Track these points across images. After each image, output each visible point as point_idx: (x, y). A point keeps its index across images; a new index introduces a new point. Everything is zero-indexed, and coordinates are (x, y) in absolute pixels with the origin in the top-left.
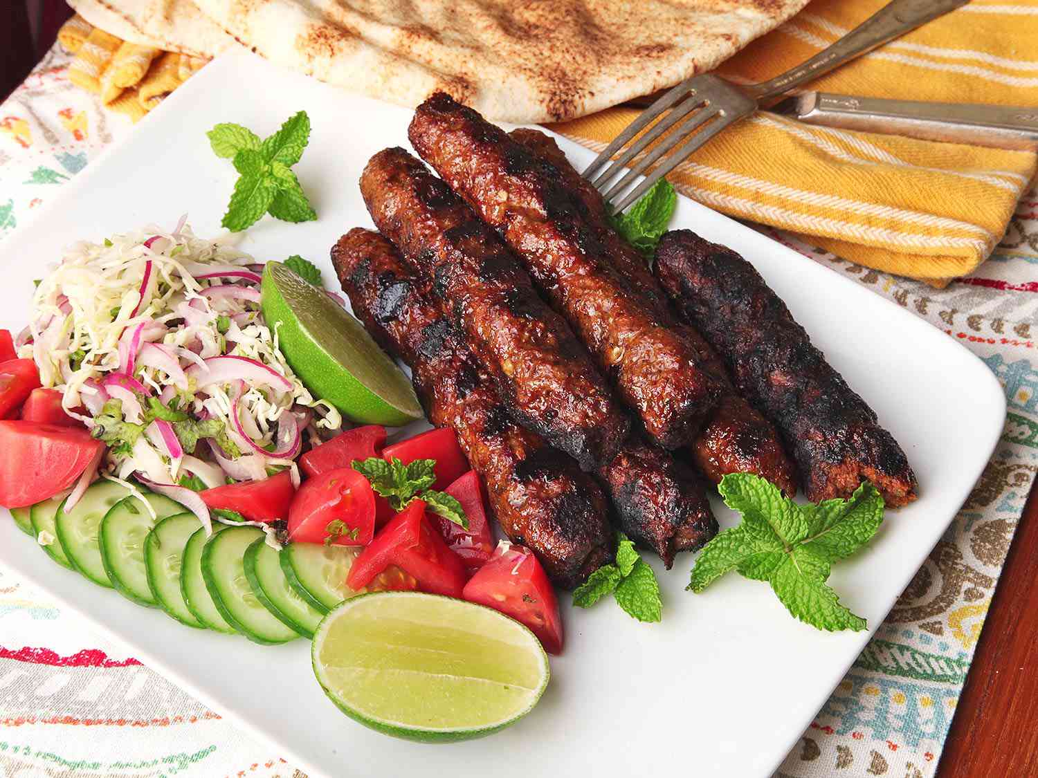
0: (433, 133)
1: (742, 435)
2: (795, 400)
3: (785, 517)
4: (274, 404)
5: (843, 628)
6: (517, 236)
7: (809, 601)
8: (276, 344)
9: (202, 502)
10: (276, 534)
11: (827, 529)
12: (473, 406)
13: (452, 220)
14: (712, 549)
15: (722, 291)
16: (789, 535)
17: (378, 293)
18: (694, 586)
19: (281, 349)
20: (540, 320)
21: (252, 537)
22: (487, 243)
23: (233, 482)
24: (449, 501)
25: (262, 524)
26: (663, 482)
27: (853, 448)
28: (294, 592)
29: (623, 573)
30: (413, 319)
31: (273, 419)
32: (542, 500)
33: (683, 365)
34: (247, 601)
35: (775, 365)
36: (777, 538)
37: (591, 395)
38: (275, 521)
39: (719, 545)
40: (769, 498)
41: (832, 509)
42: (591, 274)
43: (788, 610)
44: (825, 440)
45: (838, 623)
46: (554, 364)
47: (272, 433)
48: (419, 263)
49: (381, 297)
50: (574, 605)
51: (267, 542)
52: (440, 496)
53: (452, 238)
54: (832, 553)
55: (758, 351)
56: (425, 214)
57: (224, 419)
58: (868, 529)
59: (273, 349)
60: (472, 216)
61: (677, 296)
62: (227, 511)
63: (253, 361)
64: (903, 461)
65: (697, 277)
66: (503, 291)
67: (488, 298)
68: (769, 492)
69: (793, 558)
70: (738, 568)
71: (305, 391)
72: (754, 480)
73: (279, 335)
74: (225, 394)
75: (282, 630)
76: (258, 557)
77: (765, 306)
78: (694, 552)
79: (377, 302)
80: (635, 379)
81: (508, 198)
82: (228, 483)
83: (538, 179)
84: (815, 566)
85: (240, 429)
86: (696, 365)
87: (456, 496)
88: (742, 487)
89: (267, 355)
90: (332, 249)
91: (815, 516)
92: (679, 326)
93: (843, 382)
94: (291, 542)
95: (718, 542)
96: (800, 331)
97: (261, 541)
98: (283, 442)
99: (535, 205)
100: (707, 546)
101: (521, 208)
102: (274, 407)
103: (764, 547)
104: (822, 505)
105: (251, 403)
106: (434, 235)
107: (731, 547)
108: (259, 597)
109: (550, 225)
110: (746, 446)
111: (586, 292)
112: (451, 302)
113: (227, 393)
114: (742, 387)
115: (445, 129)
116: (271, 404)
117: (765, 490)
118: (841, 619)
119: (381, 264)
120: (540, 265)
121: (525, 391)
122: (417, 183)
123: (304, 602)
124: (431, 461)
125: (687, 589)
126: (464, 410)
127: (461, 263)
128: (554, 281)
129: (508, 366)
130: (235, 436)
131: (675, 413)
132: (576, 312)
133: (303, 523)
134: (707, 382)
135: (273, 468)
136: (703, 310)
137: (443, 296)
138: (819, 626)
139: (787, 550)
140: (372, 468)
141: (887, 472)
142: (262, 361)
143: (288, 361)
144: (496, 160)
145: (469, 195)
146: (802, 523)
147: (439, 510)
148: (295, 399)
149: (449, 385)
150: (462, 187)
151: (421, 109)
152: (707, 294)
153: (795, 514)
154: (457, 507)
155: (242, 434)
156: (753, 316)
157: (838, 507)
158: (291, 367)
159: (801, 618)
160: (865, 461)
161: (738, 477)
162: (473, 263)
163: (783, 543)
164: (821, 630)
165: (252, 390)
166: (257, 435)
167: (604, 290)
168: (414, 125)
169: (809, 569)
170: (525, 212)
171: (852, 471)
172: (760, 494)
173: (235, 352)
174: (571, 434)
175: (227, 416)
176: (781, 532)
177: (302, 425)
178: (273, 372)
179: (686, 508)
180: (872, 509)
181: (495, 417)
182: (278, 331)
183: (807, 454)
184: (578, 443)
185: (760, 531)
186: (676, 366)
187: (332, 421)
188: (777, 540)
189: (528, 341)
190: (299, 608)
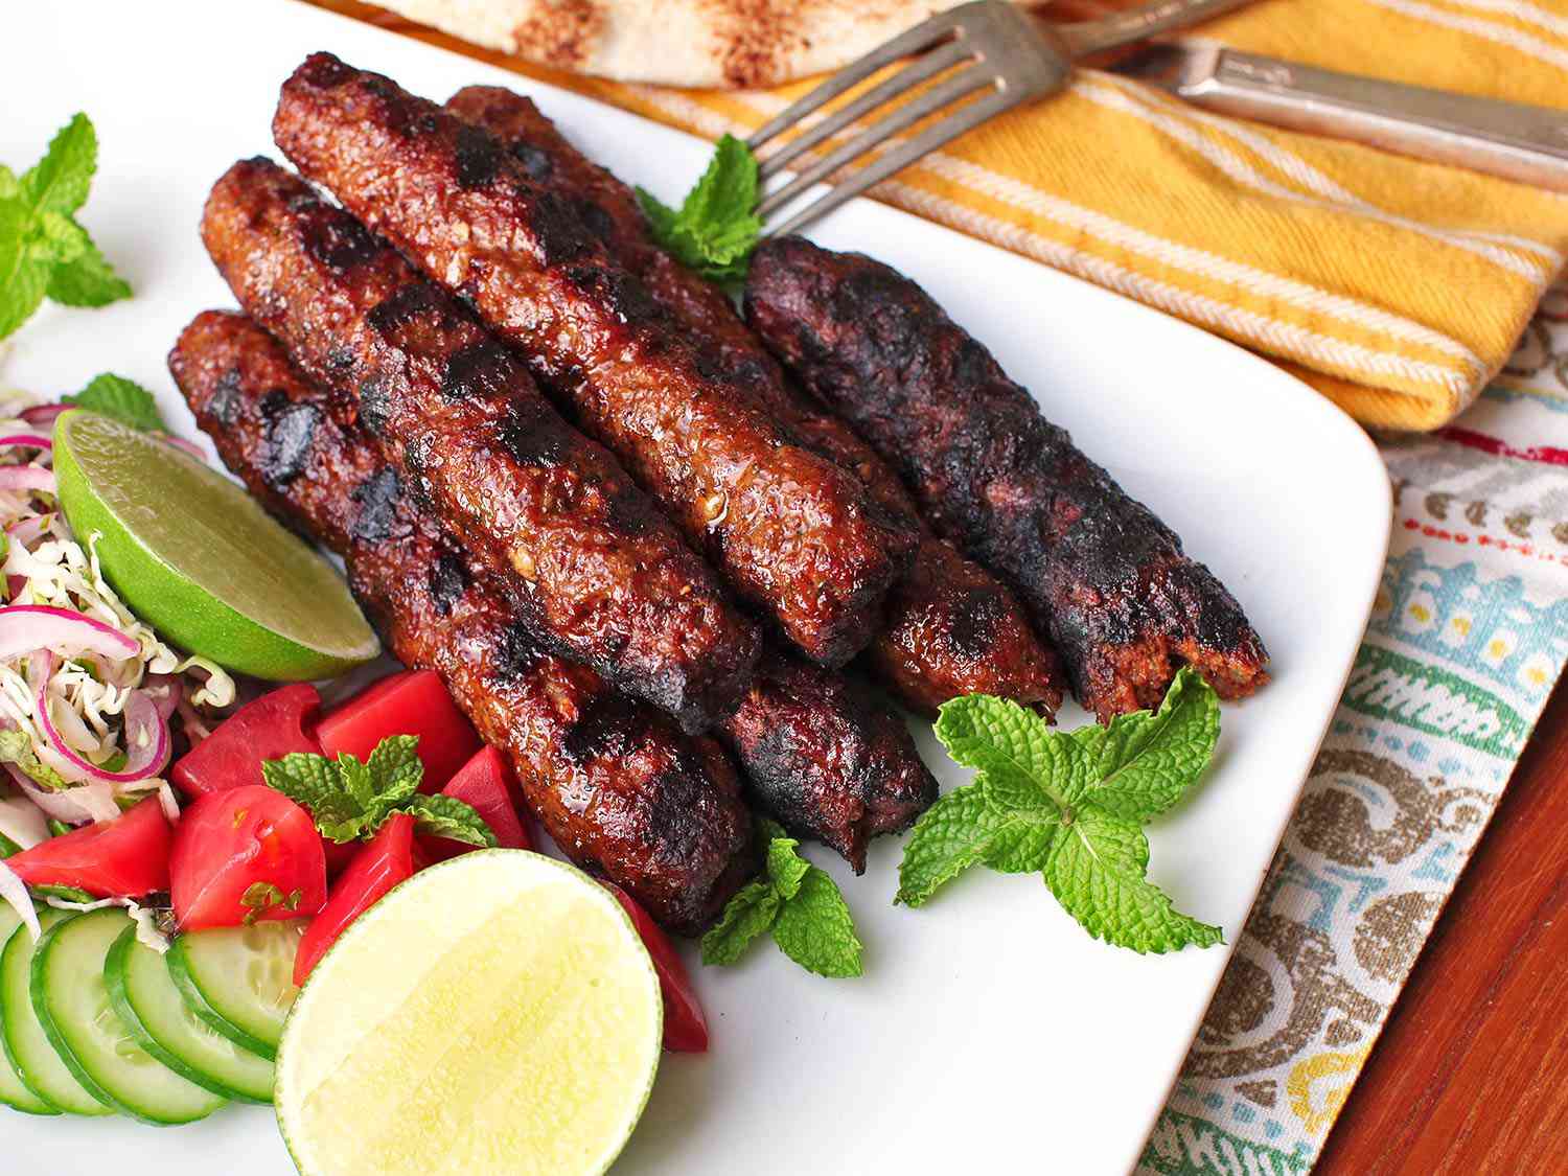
0: (317, 129)
1: (957, 616)
2: (1036, 534)
3: (1058, 763)
4: (110, 686)
5: (1181, 944)
6: (498, 303)
7: (1117, 908)
8: (97, 572)
9: (14, 875)
10: (153, 917)
11: (1127, 762)
12: (465, 628)
13: (377, 288)
14: (931, 826)
15: (876, 344)
16: (1068, 791)
17: (263, 432)
18: (909, 895)
19: (108, 579)
20: (568, 466)
21: (112, 929)
22: (446, 326)
23: (62, 829)
24: (453, 808)
25: (126, 901)
26: (832, 724)
27: (1154, 613)
28: (203, 1024)
29: (785, 894)
30: (335, 475)
31: (113, 710)
32: (622, 793)
33: (839, 518)
34: (124, 1054)
35: (991, 470)
36: (1048, 801)
37: (682, 599)
38: (149, 896)
39: (943, 816)
40: (1025, 735)
41: (1132, 729)
42: (642, 358)
43: (1083, 929)
44: (1102, 602)
45: (1173, 937)
46: (609, 549)
47: (115, 734)
48: (328, 375)
49: (270, 438)
50: (705, 964)
51: (140, 937)
52: (436, 802)
53: (384, 321)
54: (1141, 804)
55: (956, 448)
56: (326, 282)
57: (26, 725)
58: (1198, 751)
59: (92, 582)
60: (410, 271)
61: (795, 357)
62: (60, 887)
63: (60, 612)
64: (1241, 621)
65: (828, 321)
66: (491, 417)
67: (469, 437)
68: (1024, 726)
69: (1079, 830)
70: (985, 860)
71: (163, 649)
72: (995, 704)
73: (100, 555)
74: (19, 679)
75: (194, 1096)
76: (128, 970)
77: (955, 364)
78: (900, 835)
79: (264, 449)
80: (757, 553)
81: (471, 234)
82: (54, 833)
83: (519, 189)
84: (1120, 844)
85: (57, 742)
86: (863, 513)
87: (464, 799)
88: (975, 721)
89: (82, 595)
90: (170, 356)
91: (1103, 745)
92: (808, 420)
93: (1114, 485)
94: (183, 931)
95: (939, 813)
96: (1020, 399)
97: (129, 936)
98: (137, 746)
99: (522, 242)
100: (922, 821)
101: (499, 249)
102: (112, 690)
103: (1025, 819)
104: (1115, 724)
105: (70, 688)
106: (348, 321)
107: (963, 816)
108: (144, 1045)
109: (555, 276)
110: (964, 634)
111: (640, 395)
112: (398, 445)
113: (24, 676)
114: (937, 515)
115: (337, 121)
116: (104, 683)
117: (1016, 720)
118: (1177, 930)
119: (261, 376)
120: (549, 352)
121: (562, 604)
122: (302, 226)
123: (224, 1038)
124: (408, 738)
125: (896, 902)
126: (451, 637)
127: (407, 373)
128: (578, 378)
129: (522, 560)
130: (50, 754)
131: (838, 606)
132: (628, 434)
133: (198, 894)
134: (887, 540)
135: (127, 797)
136: (847, 381)
137: (382, 434)
138: (1141, 948)
139: (1067, 820)
140: (300, 772)
141: (1218, 647)
142: (75, 608)
143: (122, 598)
144: (439, 168)
145: (401, 237)
146: (1088, 768)
147: (439, 827)
148: (147, 664)
149: (418, 592)
150: (385, 221)
151: (289, 87)
152: (851, 353)
153: (1075, 755)
154: (470, 816)
155: (63, 750)
156: (939, 382)
157: (1141, 724)
158: (131, 608)
159: (1108, 939)
160: (1176, 631)
161: (965, 704)
162: (429, 369)
163: (1058, 807)
164: (1144, 954)
165: (67, 664)
166: (89, 743)
167: (673, 388)
168: (280, 118)
169: (1111, 849)
170: (505, 257)
171: (1157, 650)
172: (1009, 729)
173: (25, 598)
174: (658, 674)
175: (31, 717)
176: (1053, 790)
177: (167, 708)
178: (100, 626)
179: (878, 765)
180: (1198, 715)
181: (511, 644)
182: (97, 548)
183: (1076, 634)
184: (672, 692)
185: (1018, 795)
186: (828, 522)
187: (219, 691)
188: (1048, 805)
189: (552, 510)
190: (218, 1052)
